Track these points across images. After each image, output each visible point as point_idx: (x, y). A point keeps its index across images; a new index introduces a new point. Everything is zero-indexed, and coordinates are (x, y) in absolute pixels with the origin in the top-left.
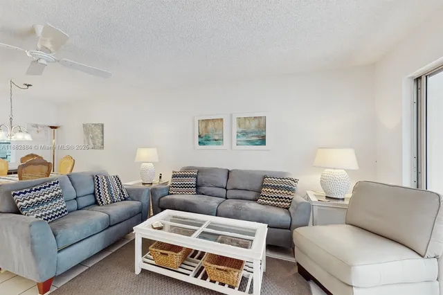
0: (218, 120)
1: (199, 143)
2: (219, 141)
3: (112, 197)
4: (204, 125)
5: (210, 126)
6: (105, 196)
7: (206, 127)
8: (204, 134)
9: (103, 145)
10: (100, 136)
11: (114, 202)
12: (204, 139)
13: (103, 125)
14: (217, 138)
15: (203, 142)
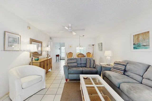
0: (146, 33)
1: (134, 48)
2: (146, 46)
3: (90, 66)
4: (136, 38)
5: (141, 37)
6: (88, 65)
7: (138, 38)
8: (137, 43)
9: (102, 50)
10: (101, 47)
11: (90, 68)
12: (137, 45)
13: (102, 43)
14: (145, 44)
15: (136, 47)
